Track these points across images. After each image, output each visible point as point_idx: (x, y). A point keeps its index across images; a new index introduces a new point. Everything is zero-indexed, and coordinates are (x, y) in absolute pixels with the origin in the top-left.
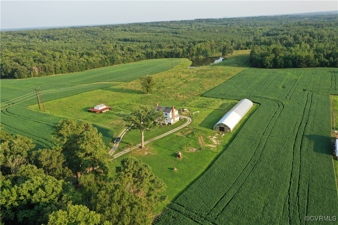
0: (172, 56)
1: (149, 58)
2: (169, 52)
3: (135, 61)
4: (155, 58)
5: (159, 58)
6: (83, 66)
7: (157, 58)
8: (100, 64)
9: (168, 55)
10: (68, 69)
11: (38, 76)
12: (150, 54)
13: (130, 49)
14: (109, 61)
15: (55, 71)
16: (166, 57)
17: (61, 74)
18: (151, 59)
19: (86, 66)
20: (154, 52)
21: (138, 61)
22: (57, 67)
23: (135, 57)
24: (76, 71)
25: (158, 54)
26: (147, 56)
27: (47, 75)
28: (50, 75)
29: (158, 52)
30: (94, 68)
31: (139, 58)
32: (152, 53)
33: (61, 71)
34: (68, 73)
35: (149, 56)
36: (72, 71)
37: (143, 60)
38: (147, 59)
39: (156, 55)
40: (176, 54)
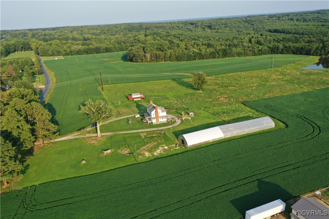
0: (301, 52)
1: (273, 53)
2: (299, 48)
3: (255, 54)
4: (281, 54)
5: (286, 54)
6: (191, 56)
7: (283, 54)
8: (211, 56)
9: (297, 51)
10: (176, 58)
11: (149, 62)
12: (275, 49)
13: (260, 42)
14: (221, 53)
15: (165, 59)
16: (294, 53)
17: (170, 62)
18: (276, 54)
19: (195, 56)
20: (281, 46)
21: (260, 55)
22: (166, 56)
23: (256, 51)
24: (184, 61)
25: (285, 49)
26: (271, 51)
27: (157, 62)
28: (159, 62)
29: (285, 47)
30: (203, 59)
31: (261, 53)
32: (278, 48)
33: (170, 59)
34: (176, 62)
35: (274, 51)
36: (180, 60)
37: (266, 54)
38: (272, 54)
39: (283, 50)
40: (307, 51)
